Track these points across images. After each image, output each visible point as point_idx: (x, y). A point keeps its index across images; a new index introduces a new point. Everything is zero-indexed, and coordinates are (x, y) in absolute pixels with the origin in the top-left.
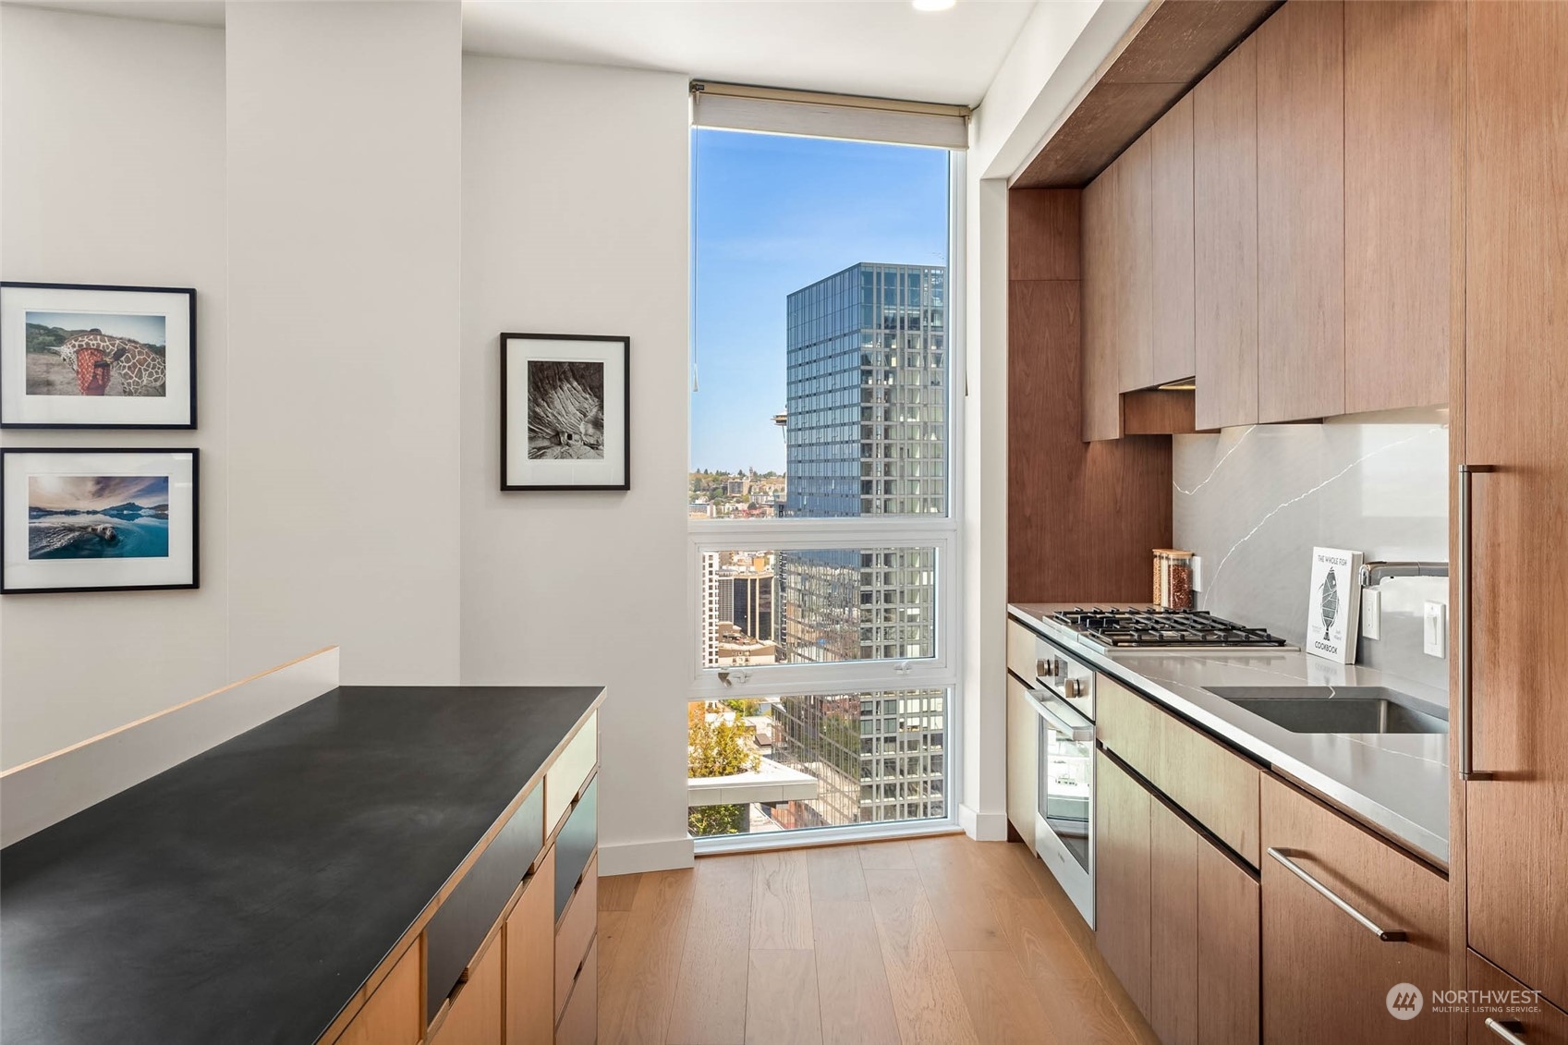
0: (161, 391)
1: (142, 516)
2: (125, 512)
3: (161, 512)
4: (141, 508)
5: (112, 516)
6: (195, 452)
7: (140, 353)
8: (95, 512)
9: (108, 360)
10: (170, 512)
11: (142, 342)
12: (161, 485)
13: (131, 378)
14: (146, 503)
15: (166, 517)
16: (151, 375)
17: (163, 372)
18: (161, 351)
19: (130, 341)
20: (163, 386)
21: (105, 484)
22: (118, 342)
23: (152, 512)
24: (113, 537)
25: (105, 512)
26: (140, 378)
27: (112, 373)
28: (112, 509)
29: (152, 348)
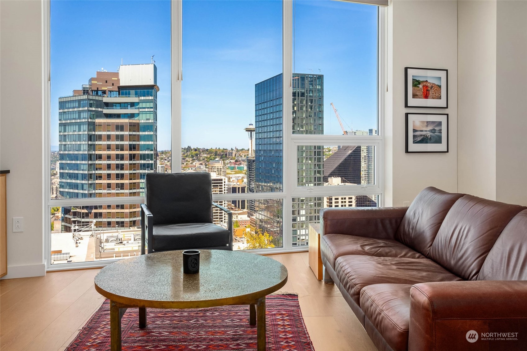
0: (440, 98)
1: (436, 132)
2: (433, 131)
3: (440, 131)
4: (436, 130)
5: (430, 132)
6: (447, 115)
7: (436, 87)
8: (426, 131)
9: (429, 89)
10: (442, 131)
11: (436, 84)
12: (440, 124)
13: (434, 94)
14: (437, 129)
15: (441, 133)
16: (438, 93)
17: (441, 92)
18: (440, 87)
19: (434, 84)
20: (441, 96)
21: (428, 123)
22: (431, 84)
23: (438, 131)
24: (430, 138)
25: (429, 131)
26: (436, 94)
27: (430, 93)
28: (430, 130)
29: (438, 85)
